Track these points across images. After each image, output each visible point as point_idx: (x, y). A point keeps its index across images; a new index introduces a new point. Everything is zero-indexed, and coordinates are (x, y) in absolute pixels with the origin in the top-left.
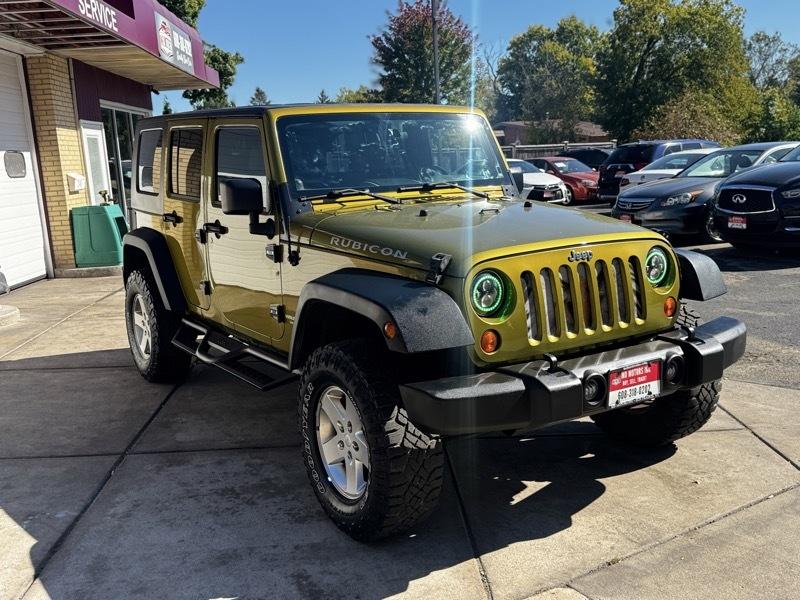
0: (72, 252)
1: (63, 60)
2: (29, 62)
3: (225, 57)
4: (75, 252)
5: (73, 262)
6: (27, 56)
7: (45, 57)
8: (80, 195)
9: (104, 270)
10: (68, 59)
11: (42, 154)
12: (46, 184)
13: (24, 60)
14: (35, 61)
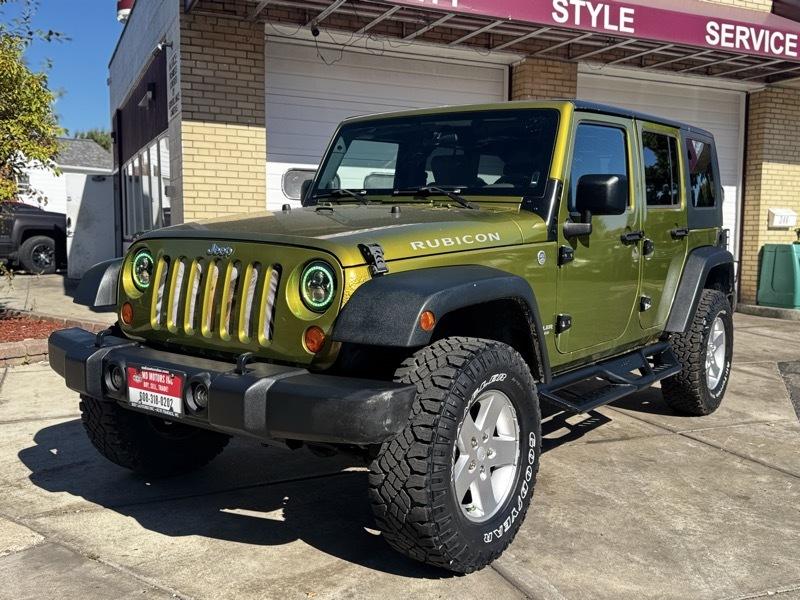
0: (755, 289)
2: (751, 97)
4: (758, 289)
5: (755, 298)
6: (751, 92)
7: (766, 91)
8: (788, 233)
9: (773, 311)
11: (747, 188)
12: (746, 218)
13: (748, 96)
14: (758, 96)
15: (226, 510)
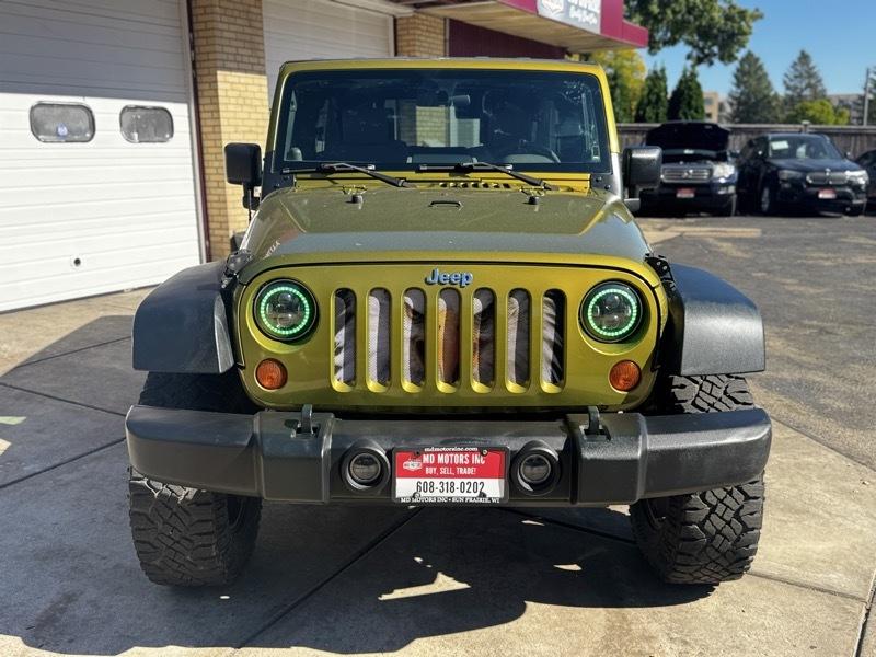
1: (439, 20)
2: (399, 22)
3: (742, 14)
6: (398, 16)
7: (414, 17)
10: (445, 19)
13: (395, 20)
14: (405, 21)
15: (398, 594)
